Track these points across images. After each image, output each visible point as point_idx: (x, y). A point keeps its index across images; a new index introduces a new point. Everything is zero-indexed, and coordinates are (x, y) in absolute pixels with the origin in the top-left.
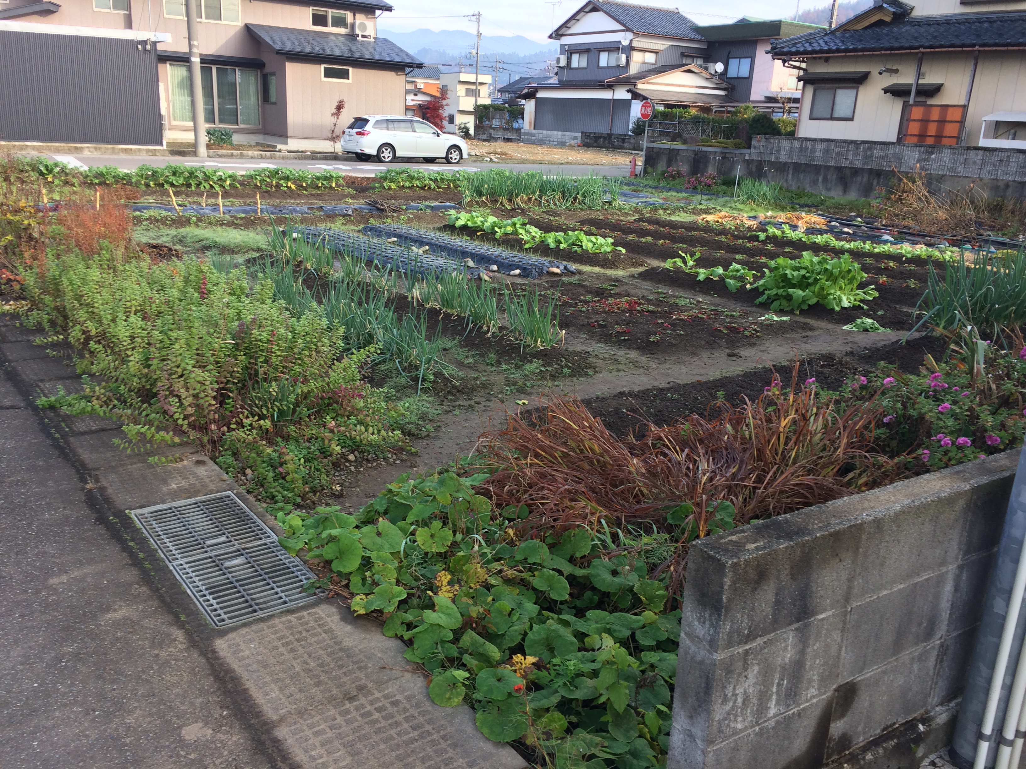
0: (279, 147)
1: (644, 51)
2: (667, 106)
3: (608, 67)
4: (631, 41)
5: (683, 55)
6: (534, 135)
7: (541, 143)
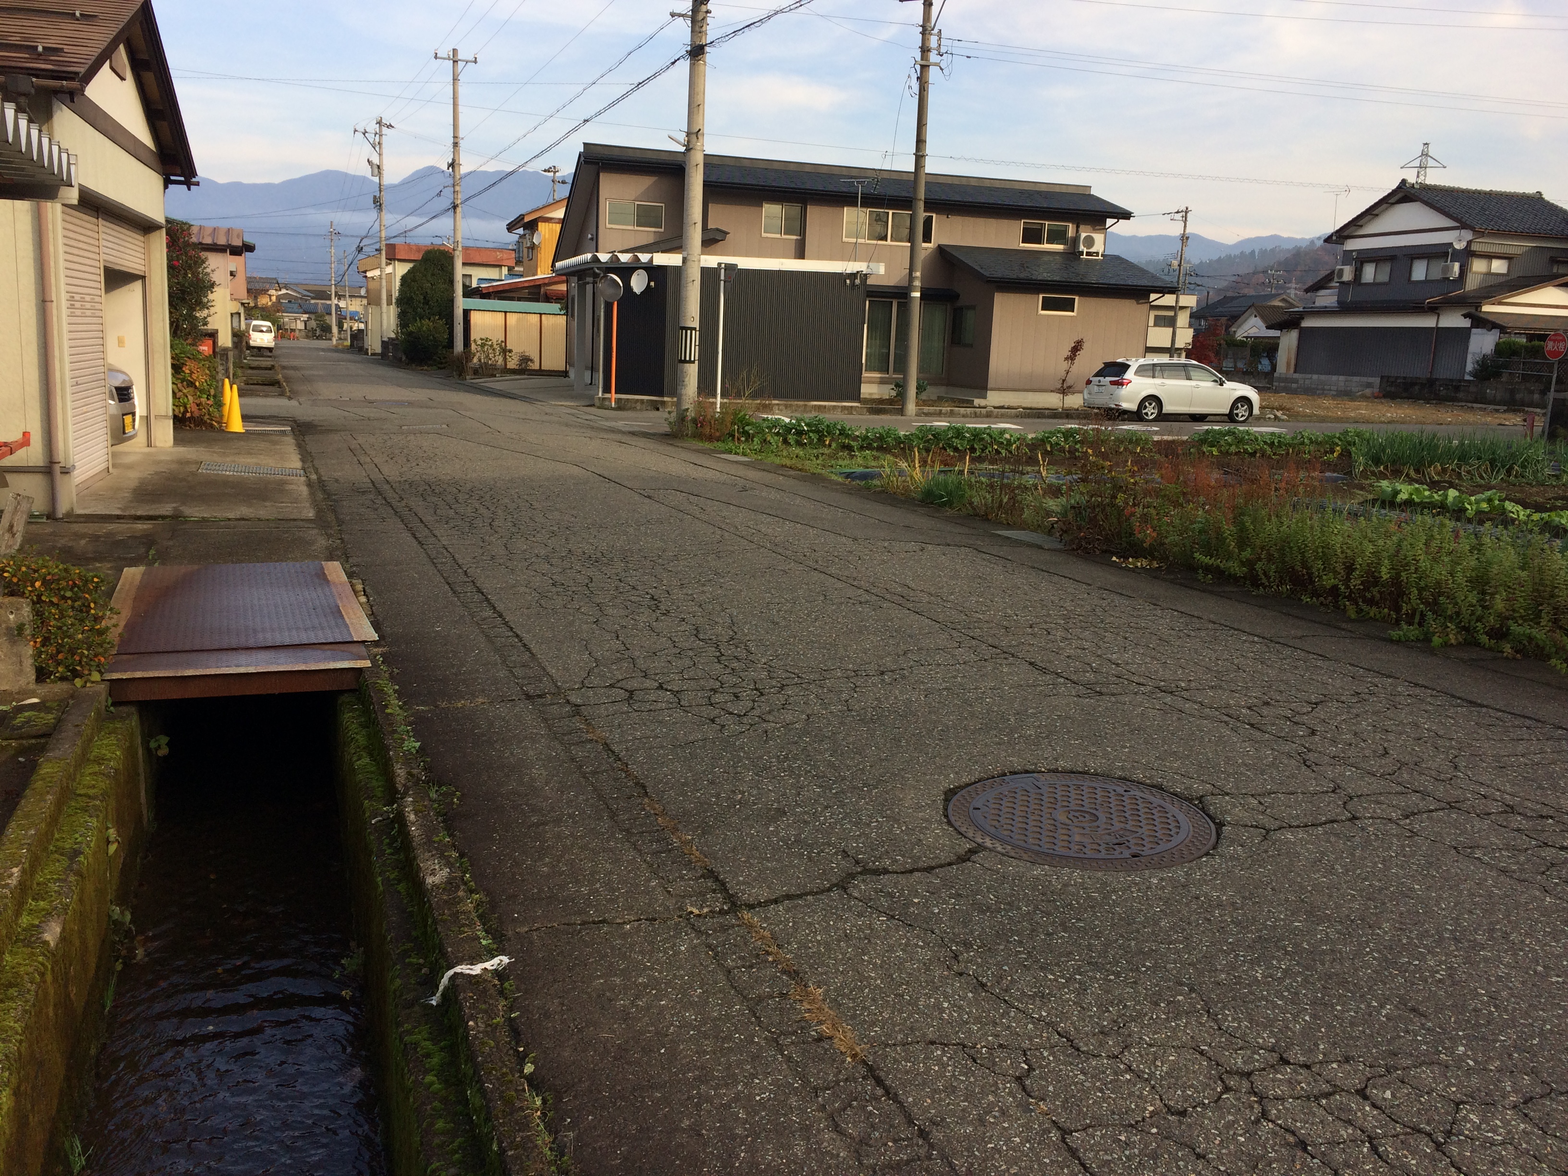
0: (977, 402)
1: (1490, 257)
2: (1531, 337)
3: (1426, 282)
4: (1469, 243)
5: (1554, 261)
6: (1296, 381)
7: (1310, 392)
